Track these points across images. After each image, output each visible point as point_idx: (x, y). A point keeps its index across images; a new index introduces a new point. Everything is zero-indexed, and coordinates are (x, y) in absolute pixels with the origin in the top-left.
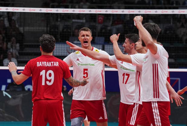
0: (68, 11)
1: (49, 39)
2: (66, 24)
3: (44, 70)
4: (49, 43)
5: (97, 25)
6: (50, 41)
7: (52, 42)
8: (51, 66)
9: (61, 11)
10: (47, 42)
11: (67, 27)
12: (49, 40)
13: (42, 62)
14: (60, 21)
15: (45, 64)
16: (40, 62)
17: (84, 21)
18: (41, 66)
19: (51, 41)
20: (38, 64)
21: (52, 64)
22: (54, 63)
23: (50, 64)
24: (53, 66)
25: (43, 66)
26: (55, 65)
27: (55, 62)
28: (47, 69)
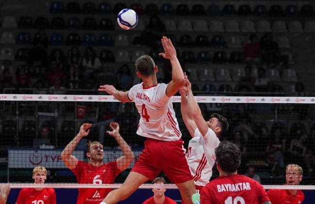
0: (31, 98)
1: (232, 151)
2: (28, 119)
3: (230, 196)
4: (231, 156)
5: (76, 120)
6: (232, 154)
7: (236, 154)
8: (239, 190)
9: (20, 97)
10: (228, 155)
11: (30, 124)
12: (230, 152)
13: (225, 185)
14: (20, 115)
15: (230, 188)
16: (222, 185)
17: (56, 114)
18: (225, 191)
19: (234, 154)
20: (220, 188)
21: (239, 186)
22: (242, 185)
23: (237, 187)
24: (242, 189)
25: (228, 190)
26: (246, 187)
27: (244, 184)
28: (234, 195)
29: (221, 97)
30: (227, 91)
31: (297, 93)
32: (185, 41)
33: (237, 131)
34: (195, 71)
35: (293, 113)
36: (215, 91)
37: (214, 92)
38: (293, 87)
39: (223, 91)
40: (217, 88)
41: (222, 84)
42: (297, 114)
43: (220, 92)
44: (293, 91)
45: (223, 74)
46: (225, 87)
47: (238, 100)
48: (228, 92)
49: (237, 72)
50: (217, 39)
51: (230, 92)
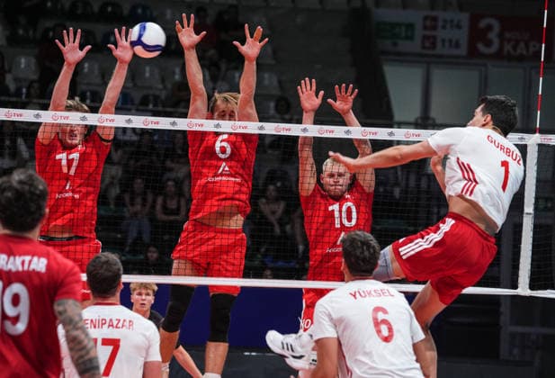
8: (21, 270)
23: (18, 263)
29: (143, 118)
30: (154, 106)
31: (278, 116)
32: (79, 12)
33: (169, 180)
34: (96, 66)
35: (270, 152)
36: (133, 104)
37: (129, 106)
38: (272, 105)
39: (147, 105)
40: (137, 101)
41: (145, 92)
42: (276, 153)
43: (141, 108)
44: (272, 112)
45: (147, 75)
46: (151, 98)
47: (174, 124)
48: (156, 109)
49: (174, 73)
50: (140, 11)
51: (160, 108)
